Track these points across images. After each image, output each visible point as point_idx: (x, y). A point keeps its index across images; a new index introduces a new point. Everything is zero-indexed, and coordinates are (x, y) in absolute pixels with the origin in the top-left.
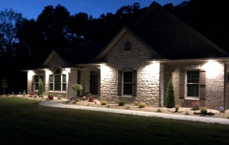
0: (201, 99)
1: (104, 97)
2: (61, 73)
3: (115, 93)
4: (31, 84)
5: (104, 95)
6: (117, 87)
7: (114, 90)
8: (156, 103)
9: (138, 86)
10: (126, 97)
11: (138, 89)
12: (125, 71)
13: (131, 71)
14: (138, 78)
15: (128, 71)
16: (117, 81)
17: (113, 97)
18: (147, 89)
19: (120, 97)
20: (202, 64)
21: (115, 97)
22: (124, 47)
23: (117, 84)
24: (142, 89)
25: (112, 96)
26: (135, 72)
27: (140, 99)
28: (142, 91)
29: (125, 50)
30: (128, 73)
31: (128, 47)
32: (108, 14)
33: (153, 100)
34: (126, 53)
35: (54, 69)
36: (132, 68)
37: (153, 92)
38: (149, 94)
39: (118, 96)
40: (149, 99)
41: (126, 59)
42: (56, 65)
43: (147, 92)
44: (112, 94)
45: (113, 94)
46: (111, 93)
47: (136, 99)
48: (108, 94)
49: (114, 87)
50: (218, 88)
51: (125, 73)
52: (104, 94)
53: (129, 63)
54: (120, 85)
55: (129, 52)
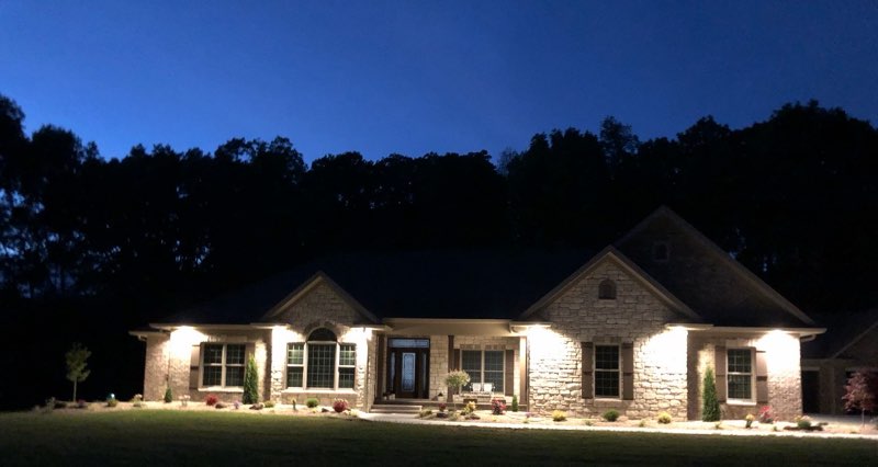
0: (758, 402)
1: (541, 401)
2: (336, 340)
3: (573, 393)
4: (188, 370)
5: (541, 397)
6: (580, 380)
7: (570, 386)
8: (680, 414)
9: (636, 376)
10: (606, 403)
11: (636, 384)
12: (599, 344)
13: (615, 344)
14: (636, 359)
15: (607, 343)
16: (580, 366)
17: (569, 402)
18: (658, 385)
19: (589, 401)
20: (757, 336)
21: (575, 402)
22: (596, 290)
23: (579, 372)
24: (646, 384)
25: (566, 399)
26: (629, 348)
27: (642, 407)
28: (646, 388)
29: (601, 298)
30: (607, 348)
31: (607, 291)
32: (158, 147)
33: (674, 407)
34: (601, 303)
35: (310, 327)
36: (619, 338)
37: (673, 391)
38: (664, 394)
39: (582, 401)
40: (665, 405)
41: (603, 318)
42: (317, 317)
43: (659, 391)
44: (563, 396)
45: (569, 396)
46: (562, 392)
47: (633, 405)
48: (551, 395)
49: (570, 380)
50: (791, 382)
51: (599, 349)
52: (539, 394)
53: (610, 327)
54: (586, 373)
55: (611, 304)
